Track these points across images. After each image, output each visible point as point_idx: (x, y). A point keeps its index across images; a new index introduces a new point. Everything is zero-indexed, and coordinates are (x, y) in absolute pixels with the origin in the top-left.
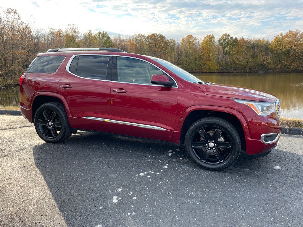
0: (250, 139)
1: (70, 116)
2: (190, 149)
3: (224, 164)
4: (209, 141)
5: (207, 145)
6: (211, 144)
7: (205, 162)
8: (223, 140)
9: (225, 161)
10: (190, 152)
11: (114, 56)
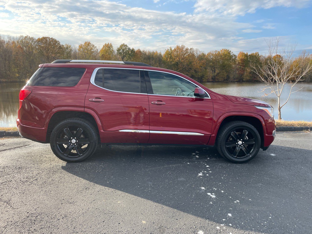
0: (267, 135)
1: (102, 131)
2: (225, 148)
3: (251, 156)
4: (238, 140)
5: (237, 143)
6: (240, 142)
7: (236, 158)
8: (248, 138)
9: (250, 154)
10: (224, 151)
11: (144, 70)
